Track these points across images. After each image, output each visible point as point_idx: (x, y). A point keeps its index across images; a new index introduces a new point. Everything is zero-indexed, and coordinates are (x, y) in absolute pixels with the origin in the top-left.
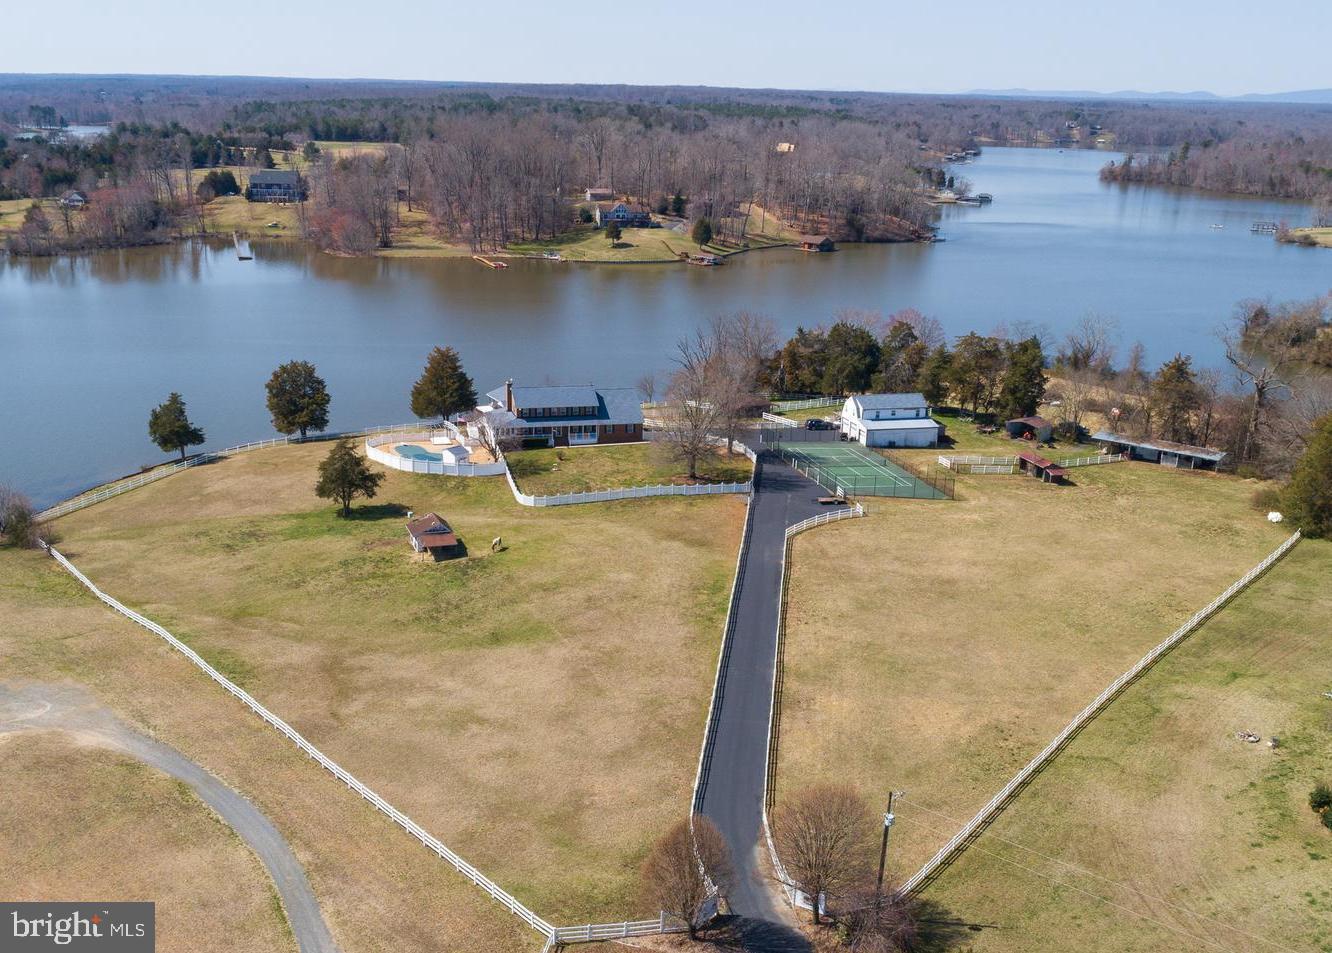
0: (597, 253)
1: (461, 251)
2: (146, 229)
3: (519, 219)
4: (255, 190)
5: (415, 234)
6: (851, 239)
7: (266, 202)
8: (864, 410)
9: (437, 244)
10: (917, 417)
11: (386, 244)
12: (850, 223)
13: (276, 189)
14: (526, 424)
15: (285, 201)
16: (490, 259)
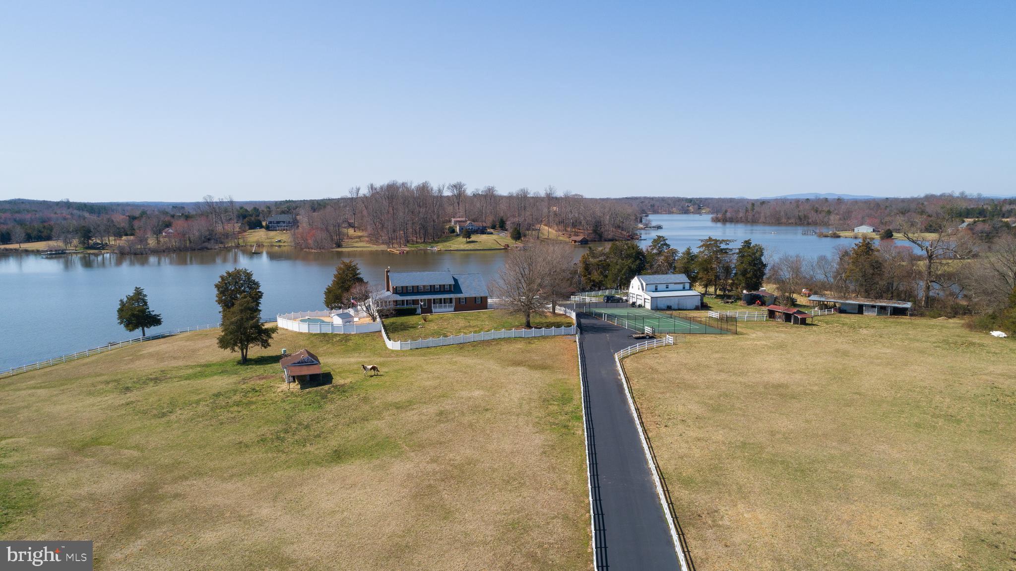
0: (457, 246)
1: (383, 247)
2: (204, 242)
3: (415, 232)
4: (270, 225)
5: (357, 242)
6: (596, 240)
7: (276, 231)
8: (647, 284)
9: (368, 245)
10: (684, 289)
11: (339, 246)
12: (595, 231)
13: (282, 224)
14: (399, 298)
15: (287, 230)
16: (397, 250)
